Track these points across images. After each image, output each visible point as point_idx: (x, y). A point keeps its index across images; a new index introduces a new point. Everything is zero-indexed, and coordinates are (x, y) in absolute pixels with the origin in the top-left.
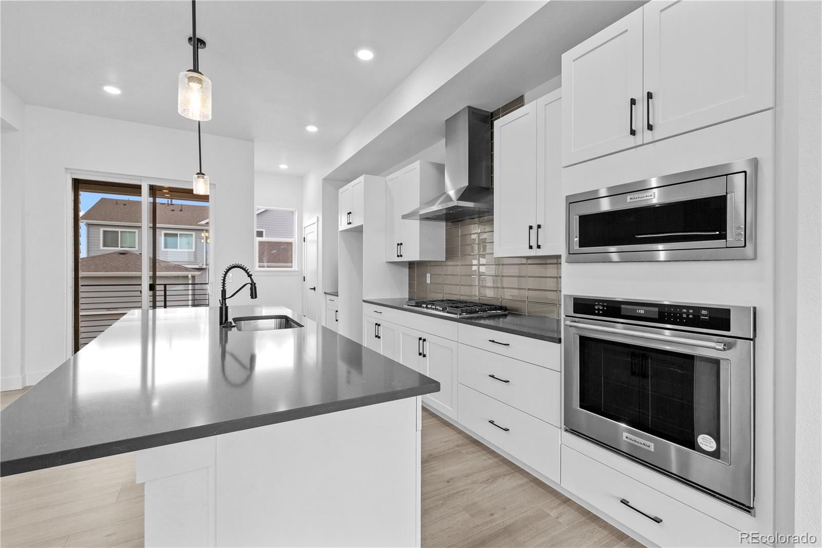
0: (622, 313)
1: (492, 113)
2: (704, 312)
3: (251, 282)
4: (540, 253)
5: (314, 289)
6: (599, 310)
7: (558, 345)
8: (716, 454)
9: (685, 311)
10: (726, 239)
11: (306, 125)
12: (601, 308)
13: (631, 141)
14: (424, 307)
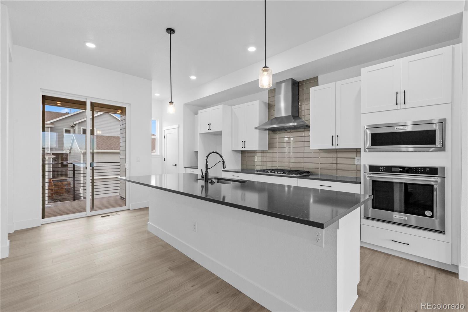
0: (393, 171)
1: (299, 82)
2: (427, 169)
3: (222, 160)
4: (337, 147)
5: (176, 165)
6: (381, 170)
7: (359, 185)
8: (432, 216)
9: (420, 169)
10: (435, 144)
11: (191, 76)
12: (383, 169)
13: (396, 107)
14: (276, 173)
